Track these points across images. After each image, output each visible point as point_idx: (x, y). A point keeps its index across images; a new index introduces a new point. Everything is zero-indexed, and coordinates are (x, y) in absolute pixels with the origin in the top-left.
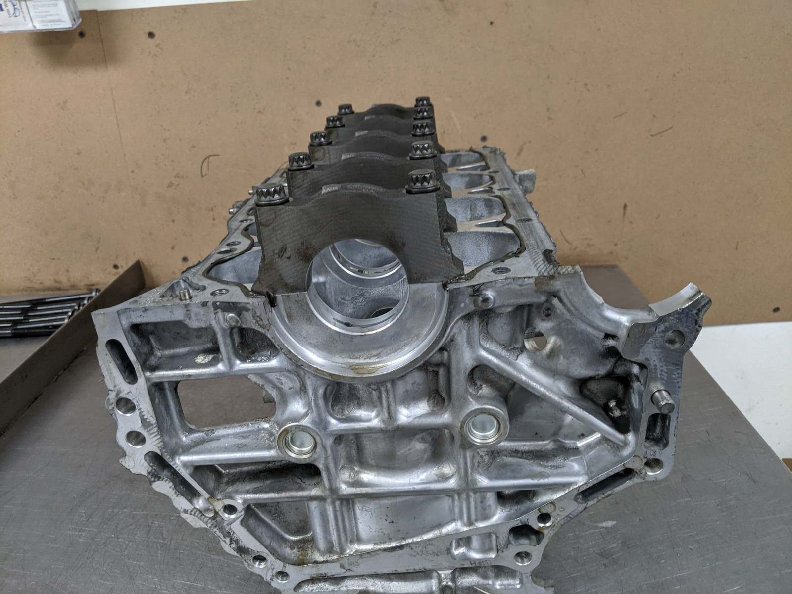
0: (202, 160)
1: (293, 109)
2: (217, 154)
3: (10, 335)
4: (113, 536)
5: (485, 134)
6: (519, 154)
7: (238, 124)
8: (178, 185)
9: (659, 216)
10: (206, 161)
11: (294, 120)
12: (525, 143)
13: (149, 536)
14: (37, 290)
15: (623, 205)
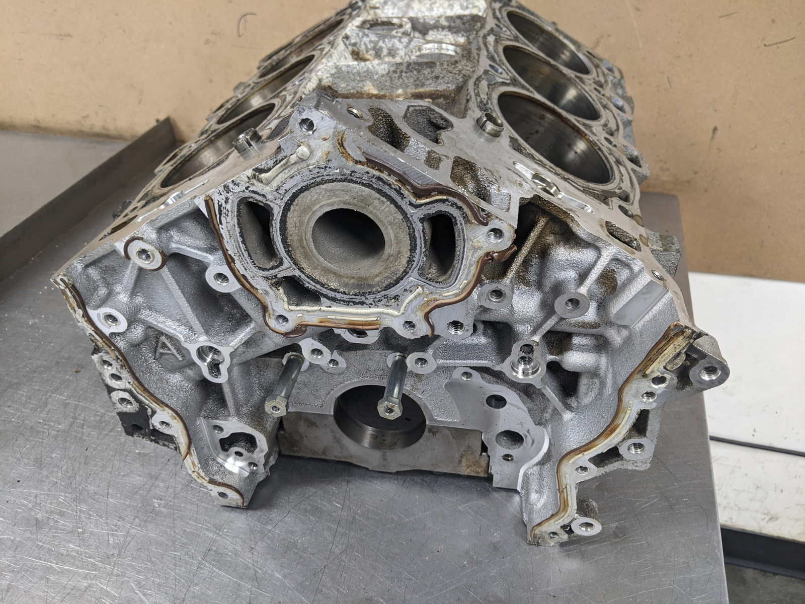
0: (240, 17)
2: (254, 12)
5: (556, 19)
8: (215, 43)
9: (756, 147)
10: (243, 19)
12: (602, 37)
15: (712, 127)
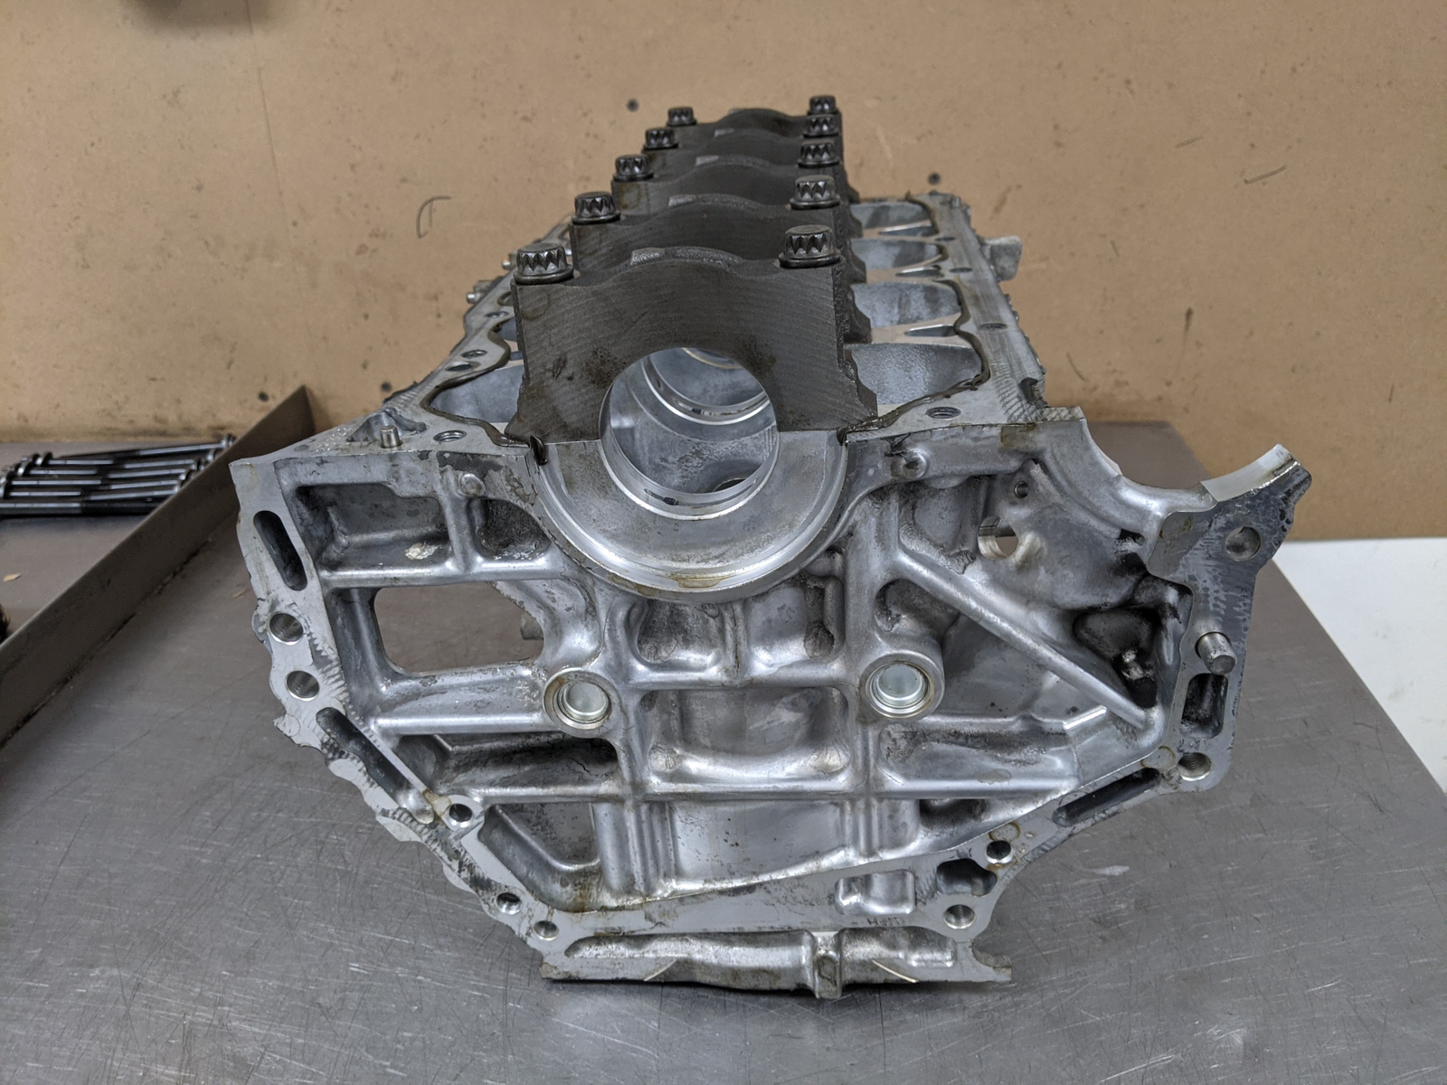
0: (420, 205)
1: (585, 114)
2: (445, 194)
3: (78, 512)
4: (259, 856)
5: (937, 170)
6: (997, 210)
7: (485, 140)
8: (375, 250)
9: (1251, 333)
10: (427, 208)
11: (587, 135)
12: (1009, 190)
13: (321, 858)
14: (125, 434)
15: (1185, 311)
